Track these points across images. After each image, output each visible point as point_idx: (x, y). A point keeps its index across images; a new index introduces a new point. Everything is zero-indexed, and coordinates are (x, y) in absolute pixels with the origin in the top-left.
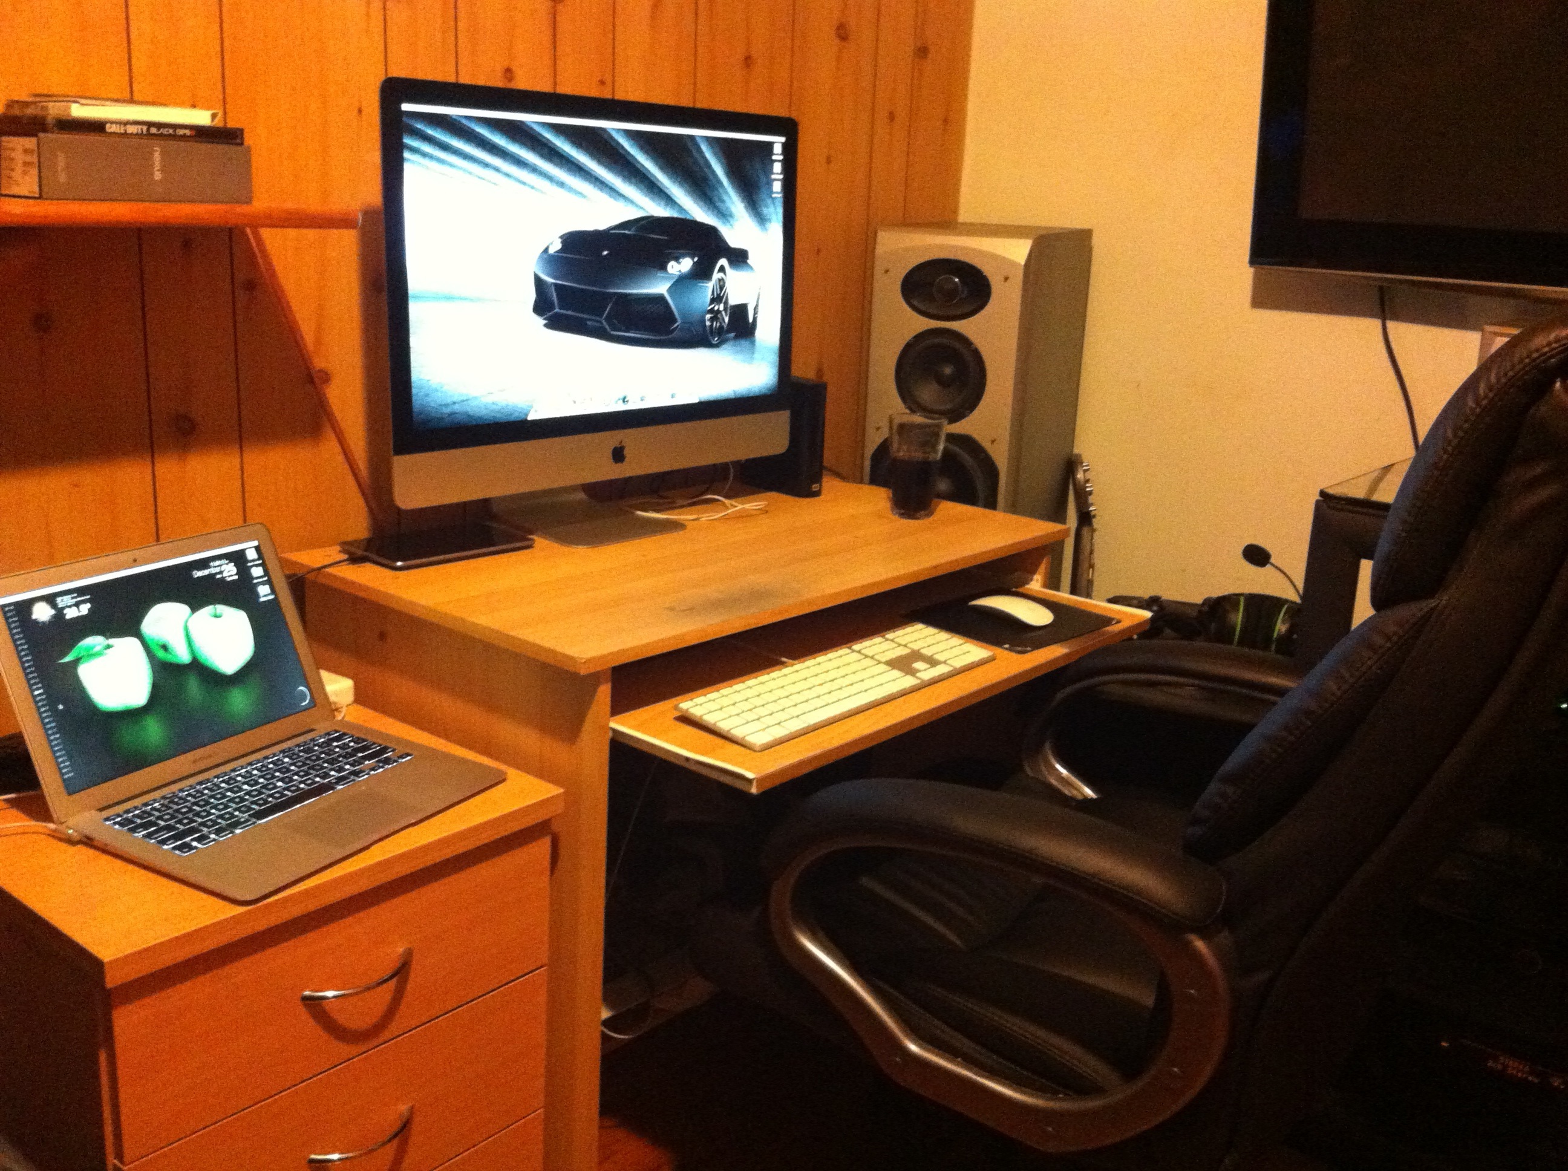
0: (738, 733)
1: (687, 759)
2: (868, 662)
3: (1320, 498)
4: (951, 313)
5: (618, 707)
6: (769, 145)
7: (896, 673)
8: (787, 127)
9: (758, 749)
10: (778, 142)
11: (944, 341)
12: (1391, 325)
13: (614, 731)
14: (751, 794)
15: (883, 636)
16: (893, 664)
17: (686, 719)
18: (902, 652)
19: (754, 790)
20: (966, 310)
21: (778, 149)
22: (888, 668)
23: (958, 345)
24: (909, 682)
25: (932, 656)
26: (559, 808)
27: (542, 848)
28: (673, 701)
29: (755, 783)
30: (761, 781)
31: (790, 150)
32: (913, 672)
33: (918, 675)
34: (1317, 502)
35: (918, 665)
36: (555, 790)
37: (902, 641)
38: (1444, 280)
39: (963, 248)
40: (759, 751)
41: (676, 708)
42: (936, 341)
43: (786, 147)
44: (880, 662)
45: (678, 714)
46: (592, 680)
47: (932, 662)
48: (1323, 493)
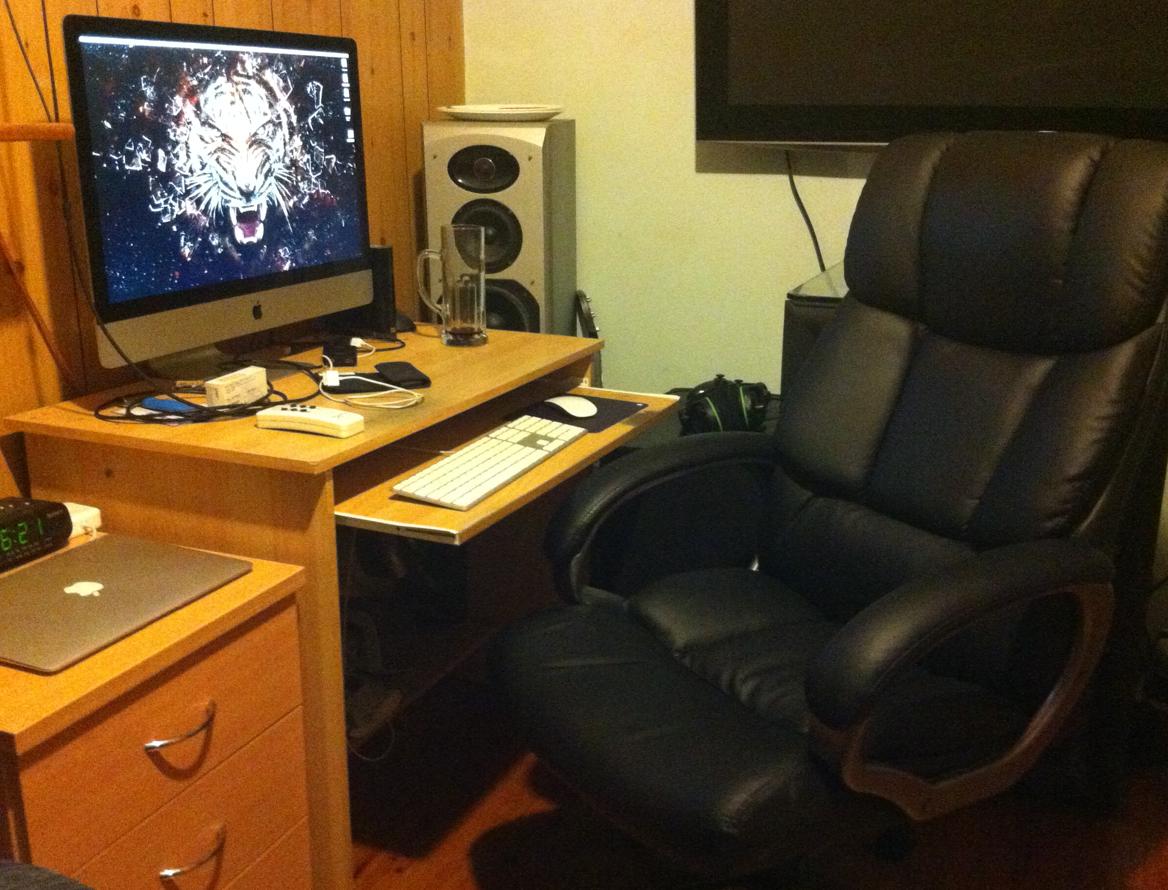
0: (446, 500)
1: (398, 528)
2: (506, 445)
3: (787, 299)
4: (488, 187)
5: (340, 497)
6: (338, 60)
7: (529, 449)
8: (347, 45)
9: (464, 509)
10: (344, 57)
11: (487, 208)
12: (796, 178)
13: (337, 517)
14: (456, 546)
15: (506, 426)
16: (525, 442)
17: (400, 497)
18: (524, 435)
19: (457, 543)
20: (499, 185)
21: (344, 64)
22: (521, 447)
23: (497, 212)
24: (540, 454)
25: (546, 435)
26: (303, 580)
27: (289, 616)
28: (387, 484)
29: (457, 537)
30: (461, 535)
31: (353, 63)
32: (540, 447)
33: (544, 448)
34: (787, 302)
35: (540, 442)
36: (299, 569)
37: (522, 427)
38: (822, 143)
39: (493, 137)
40: (465, 511)
41: (391, 490)
42: (482, 208)
43: (349, 61)
44: (514, 444)
45: (391, 494)
46: (321, 479)
47: (551, 440)
48: (789, 295)
